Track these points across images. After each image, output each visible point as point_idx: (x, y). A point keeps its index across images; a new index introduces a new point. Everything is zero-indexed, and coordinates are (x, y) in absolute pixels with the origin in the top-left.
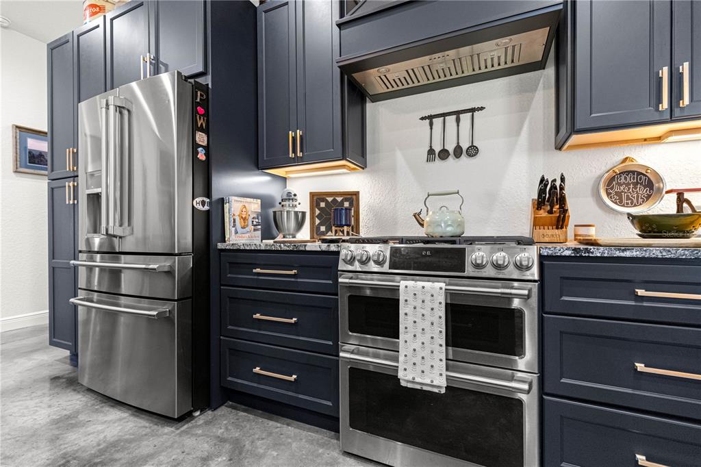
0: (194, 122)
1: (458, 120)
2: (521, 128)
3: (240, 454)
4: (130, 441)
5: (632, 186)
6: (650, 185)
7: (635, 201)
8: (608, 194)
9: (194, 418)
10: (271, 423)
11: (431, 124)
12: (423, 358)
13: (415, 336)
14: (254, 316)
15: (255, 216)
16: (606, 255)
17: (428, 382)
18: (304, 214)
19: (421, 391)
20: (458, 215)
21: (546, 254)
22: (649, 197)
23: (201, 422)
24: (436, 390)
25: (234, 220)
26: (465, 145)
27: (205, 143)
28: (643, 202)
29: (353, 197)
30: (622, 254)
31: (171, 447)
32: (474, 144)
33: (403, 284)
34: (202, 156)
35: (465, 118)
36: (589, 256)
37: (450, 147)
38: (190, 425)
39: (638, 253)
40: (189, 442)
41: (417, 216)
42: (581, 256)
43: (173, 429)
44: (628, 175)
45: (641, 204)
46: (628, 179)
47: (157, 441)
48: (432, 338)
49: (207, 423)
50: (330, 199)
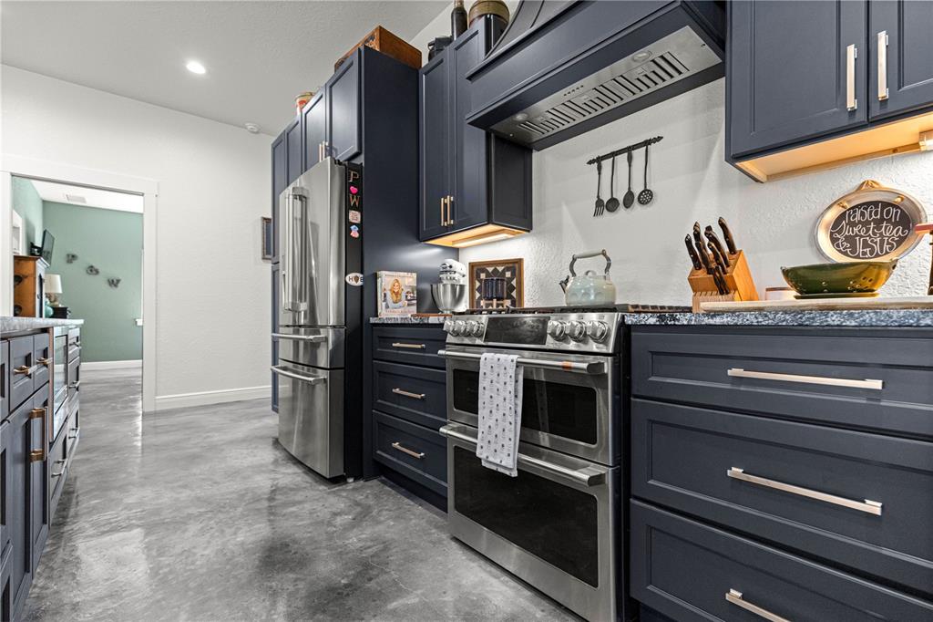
0: (347, 201)
1: (630, 159)
3: (364, 517)
4: (291, 490)
5: (872, 225)
7: (877, 248)
8: (834, 240)
9: (346, 483)
10: (407, 500)
11: (599, 168)
12: (496, 436)
13: (491, 412)
14: (394, 390)
15: (409, 290)
16: (693, 323)
17: (498, 461)
18: (462, 287)
19: (496, 472)
20: (603, 281)
21: (630, 323)
22: (901, 241)
23: (351, 487)
24: (508, 473)
25: (385, 295)
26: (637, 190)
27: (358, 221)
28: (890, 249)
29: (515, 266)
30: (711, 321)
31: (317, 500)
32: (648, 188)
33: (483, 357)
34: (355, 233)
35: (638, 155)
36: (675, 325)
37: (620, 196)
38: (341, 488)
39: (729, 319)
40: (332, 499)
41: (563, 285)
42: (667, 325)
43: (325, 488)
44: (866, 209)
45: (887, 253)
46: (867, 215)
47: (310, 493)
48: (504, 415)
49: (354, 489)
50: (491, 269)
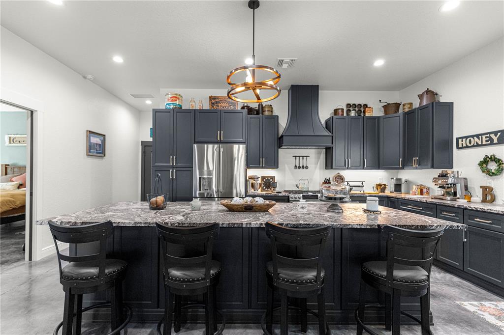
1: (303, 158)
2: (318, 163)
5: (339, 179)
6: (342, 179)
7: (340, 182)
8: (335, 181)
11: (296, 158)
26: (305, 165)
29: (273, 178)
32: (307, 166)
35: (305, 158)
37: (301, 166)
41: (296, 185)
50: (267, 178)
